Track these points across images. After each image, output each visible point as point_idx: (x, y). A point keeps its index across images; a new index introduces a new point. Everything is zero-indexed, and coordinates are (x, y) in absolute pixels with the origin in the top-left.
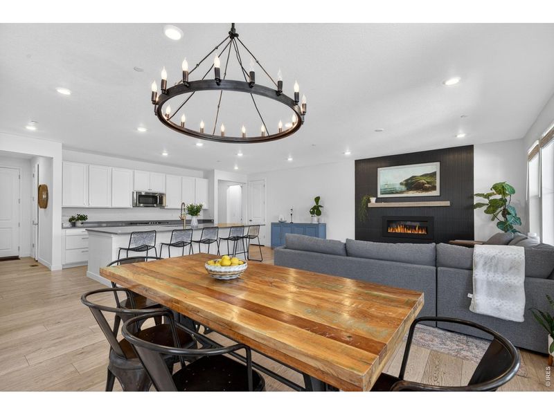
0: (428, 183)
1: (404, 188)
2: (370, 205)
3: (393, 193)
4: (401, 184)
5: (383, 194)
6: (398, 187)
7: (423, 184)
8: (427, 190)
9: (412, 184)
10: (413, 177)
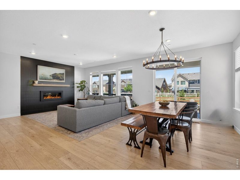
0: (61, 77)
1: (51, 78)
2: (35, 85)
3: (46, 79)
4: (50, 76)
5: (41, 79)
6: (49, 77)
7: (60, 77)
8: (61, 80)
9: (55, 76)
10: (55, 74)
